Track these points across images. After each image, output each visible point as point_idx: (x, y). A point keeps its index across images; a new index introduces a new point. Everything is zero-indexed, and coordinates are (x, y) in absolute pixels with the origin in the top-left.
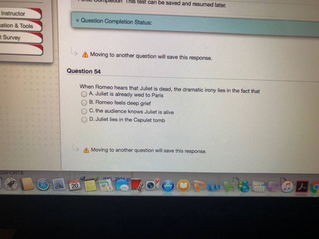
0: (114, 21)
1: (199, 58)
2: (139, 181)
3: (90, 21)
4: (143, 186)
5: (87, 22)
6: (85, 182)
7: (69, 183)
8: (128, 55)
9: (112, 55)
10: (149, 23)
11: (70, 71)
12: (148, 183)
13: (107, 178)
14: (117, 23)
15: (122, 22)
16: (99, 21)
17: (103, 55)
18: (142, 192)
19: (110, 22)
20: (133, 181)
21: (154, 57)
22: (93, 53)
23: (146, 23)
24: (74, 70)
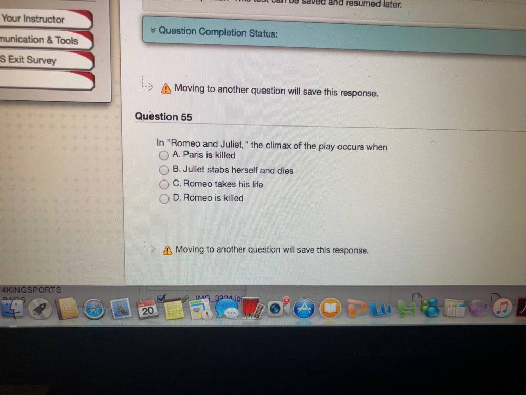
0: (215, 31)
1: (357, 93)
2: (257, 301)
3: (174, 31)
4: (263, 310)
5: (170, 33)
6: (165, 304)
7: (137, 307)
8: (238, 90)
9: (211, 89)
10: (273, 35)
11: (140, 116)
12: (271, 304)
13: (203, 296)
14: (220, 35)
15: (227, 33)
16: (189, 32)
17: (197, 88)
18: (260, 319)
19: (208, 32)
20: (246, 302)
21: (281, 91)
22: (178, 86)
23: (268, 35)
24: (147, 115)
